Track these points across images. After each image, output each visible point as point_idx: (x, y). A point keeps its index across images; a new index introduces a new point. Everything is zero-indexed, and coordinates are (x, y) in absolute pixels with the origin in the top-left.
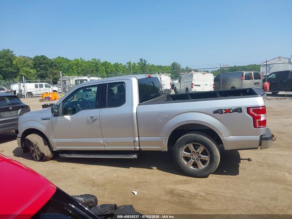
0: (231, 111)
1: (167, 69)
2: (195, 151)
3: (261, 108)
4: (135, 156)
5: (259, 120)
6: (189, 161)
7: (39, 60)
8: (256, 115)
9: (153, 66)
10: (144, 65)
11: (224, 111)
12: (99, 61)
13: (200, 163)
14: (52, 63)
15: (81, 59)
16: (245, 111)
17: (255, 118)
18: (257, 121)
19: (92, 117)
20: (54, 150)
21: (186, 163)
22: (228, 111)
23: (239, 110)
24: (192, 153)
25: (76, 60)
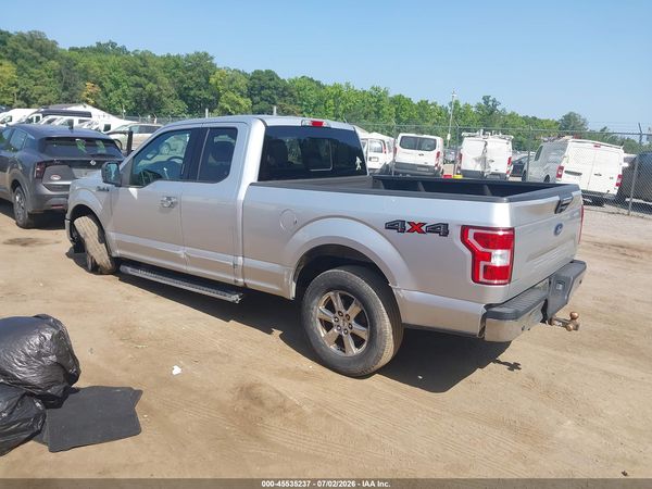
0: (424, 228)
1: (549, 127)
2: (343, 311)
3: (501, 233)
4: (235, 298)
5: (487, 263)
6: (331, 332)
7: (260, 80)
8: (481, 249)
9: (512, 116)
10: (492, 112)
11: (408, 227)
12: (386, 92)
13: (350, 342)
14: (285, 89)
15: (348, 85)
16: (455, 233)
17: (478, 257)
18: (482, 264)
19: (169, 198)
20: (114, 255)
21: (323, 333)
22: (417, 227)
23: (441, 229)
24: (337, 314)
25: (335, 87)
